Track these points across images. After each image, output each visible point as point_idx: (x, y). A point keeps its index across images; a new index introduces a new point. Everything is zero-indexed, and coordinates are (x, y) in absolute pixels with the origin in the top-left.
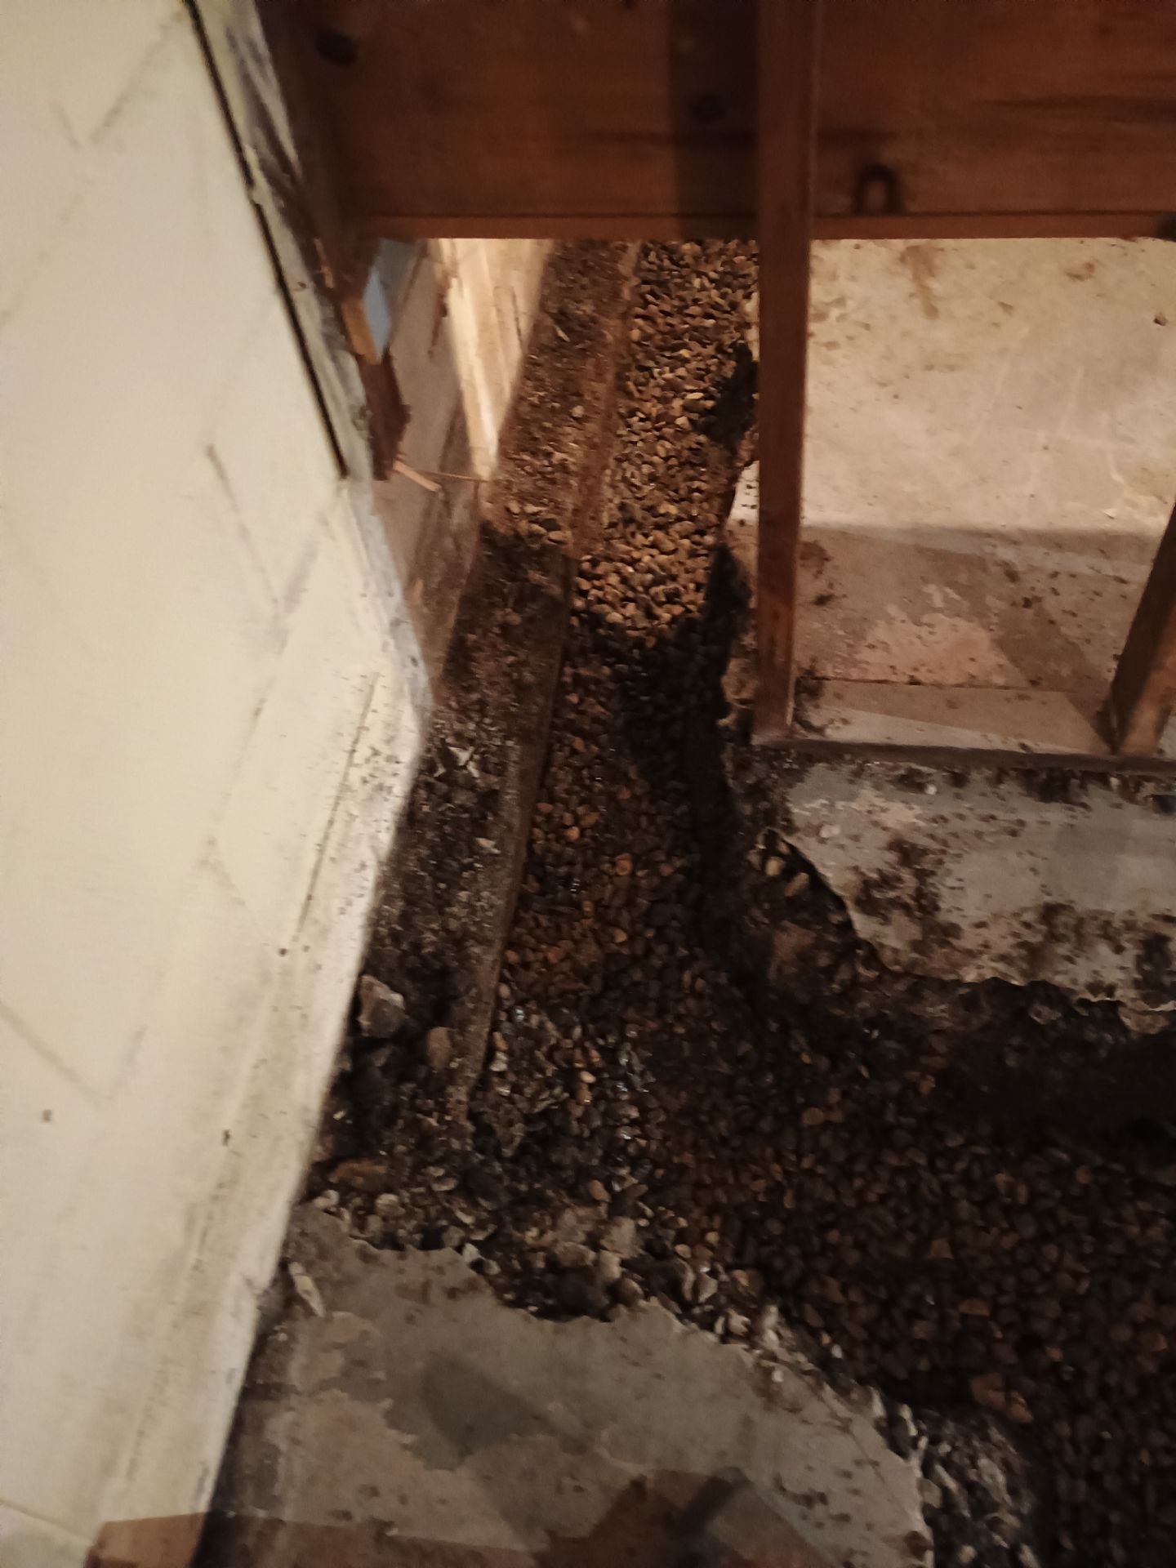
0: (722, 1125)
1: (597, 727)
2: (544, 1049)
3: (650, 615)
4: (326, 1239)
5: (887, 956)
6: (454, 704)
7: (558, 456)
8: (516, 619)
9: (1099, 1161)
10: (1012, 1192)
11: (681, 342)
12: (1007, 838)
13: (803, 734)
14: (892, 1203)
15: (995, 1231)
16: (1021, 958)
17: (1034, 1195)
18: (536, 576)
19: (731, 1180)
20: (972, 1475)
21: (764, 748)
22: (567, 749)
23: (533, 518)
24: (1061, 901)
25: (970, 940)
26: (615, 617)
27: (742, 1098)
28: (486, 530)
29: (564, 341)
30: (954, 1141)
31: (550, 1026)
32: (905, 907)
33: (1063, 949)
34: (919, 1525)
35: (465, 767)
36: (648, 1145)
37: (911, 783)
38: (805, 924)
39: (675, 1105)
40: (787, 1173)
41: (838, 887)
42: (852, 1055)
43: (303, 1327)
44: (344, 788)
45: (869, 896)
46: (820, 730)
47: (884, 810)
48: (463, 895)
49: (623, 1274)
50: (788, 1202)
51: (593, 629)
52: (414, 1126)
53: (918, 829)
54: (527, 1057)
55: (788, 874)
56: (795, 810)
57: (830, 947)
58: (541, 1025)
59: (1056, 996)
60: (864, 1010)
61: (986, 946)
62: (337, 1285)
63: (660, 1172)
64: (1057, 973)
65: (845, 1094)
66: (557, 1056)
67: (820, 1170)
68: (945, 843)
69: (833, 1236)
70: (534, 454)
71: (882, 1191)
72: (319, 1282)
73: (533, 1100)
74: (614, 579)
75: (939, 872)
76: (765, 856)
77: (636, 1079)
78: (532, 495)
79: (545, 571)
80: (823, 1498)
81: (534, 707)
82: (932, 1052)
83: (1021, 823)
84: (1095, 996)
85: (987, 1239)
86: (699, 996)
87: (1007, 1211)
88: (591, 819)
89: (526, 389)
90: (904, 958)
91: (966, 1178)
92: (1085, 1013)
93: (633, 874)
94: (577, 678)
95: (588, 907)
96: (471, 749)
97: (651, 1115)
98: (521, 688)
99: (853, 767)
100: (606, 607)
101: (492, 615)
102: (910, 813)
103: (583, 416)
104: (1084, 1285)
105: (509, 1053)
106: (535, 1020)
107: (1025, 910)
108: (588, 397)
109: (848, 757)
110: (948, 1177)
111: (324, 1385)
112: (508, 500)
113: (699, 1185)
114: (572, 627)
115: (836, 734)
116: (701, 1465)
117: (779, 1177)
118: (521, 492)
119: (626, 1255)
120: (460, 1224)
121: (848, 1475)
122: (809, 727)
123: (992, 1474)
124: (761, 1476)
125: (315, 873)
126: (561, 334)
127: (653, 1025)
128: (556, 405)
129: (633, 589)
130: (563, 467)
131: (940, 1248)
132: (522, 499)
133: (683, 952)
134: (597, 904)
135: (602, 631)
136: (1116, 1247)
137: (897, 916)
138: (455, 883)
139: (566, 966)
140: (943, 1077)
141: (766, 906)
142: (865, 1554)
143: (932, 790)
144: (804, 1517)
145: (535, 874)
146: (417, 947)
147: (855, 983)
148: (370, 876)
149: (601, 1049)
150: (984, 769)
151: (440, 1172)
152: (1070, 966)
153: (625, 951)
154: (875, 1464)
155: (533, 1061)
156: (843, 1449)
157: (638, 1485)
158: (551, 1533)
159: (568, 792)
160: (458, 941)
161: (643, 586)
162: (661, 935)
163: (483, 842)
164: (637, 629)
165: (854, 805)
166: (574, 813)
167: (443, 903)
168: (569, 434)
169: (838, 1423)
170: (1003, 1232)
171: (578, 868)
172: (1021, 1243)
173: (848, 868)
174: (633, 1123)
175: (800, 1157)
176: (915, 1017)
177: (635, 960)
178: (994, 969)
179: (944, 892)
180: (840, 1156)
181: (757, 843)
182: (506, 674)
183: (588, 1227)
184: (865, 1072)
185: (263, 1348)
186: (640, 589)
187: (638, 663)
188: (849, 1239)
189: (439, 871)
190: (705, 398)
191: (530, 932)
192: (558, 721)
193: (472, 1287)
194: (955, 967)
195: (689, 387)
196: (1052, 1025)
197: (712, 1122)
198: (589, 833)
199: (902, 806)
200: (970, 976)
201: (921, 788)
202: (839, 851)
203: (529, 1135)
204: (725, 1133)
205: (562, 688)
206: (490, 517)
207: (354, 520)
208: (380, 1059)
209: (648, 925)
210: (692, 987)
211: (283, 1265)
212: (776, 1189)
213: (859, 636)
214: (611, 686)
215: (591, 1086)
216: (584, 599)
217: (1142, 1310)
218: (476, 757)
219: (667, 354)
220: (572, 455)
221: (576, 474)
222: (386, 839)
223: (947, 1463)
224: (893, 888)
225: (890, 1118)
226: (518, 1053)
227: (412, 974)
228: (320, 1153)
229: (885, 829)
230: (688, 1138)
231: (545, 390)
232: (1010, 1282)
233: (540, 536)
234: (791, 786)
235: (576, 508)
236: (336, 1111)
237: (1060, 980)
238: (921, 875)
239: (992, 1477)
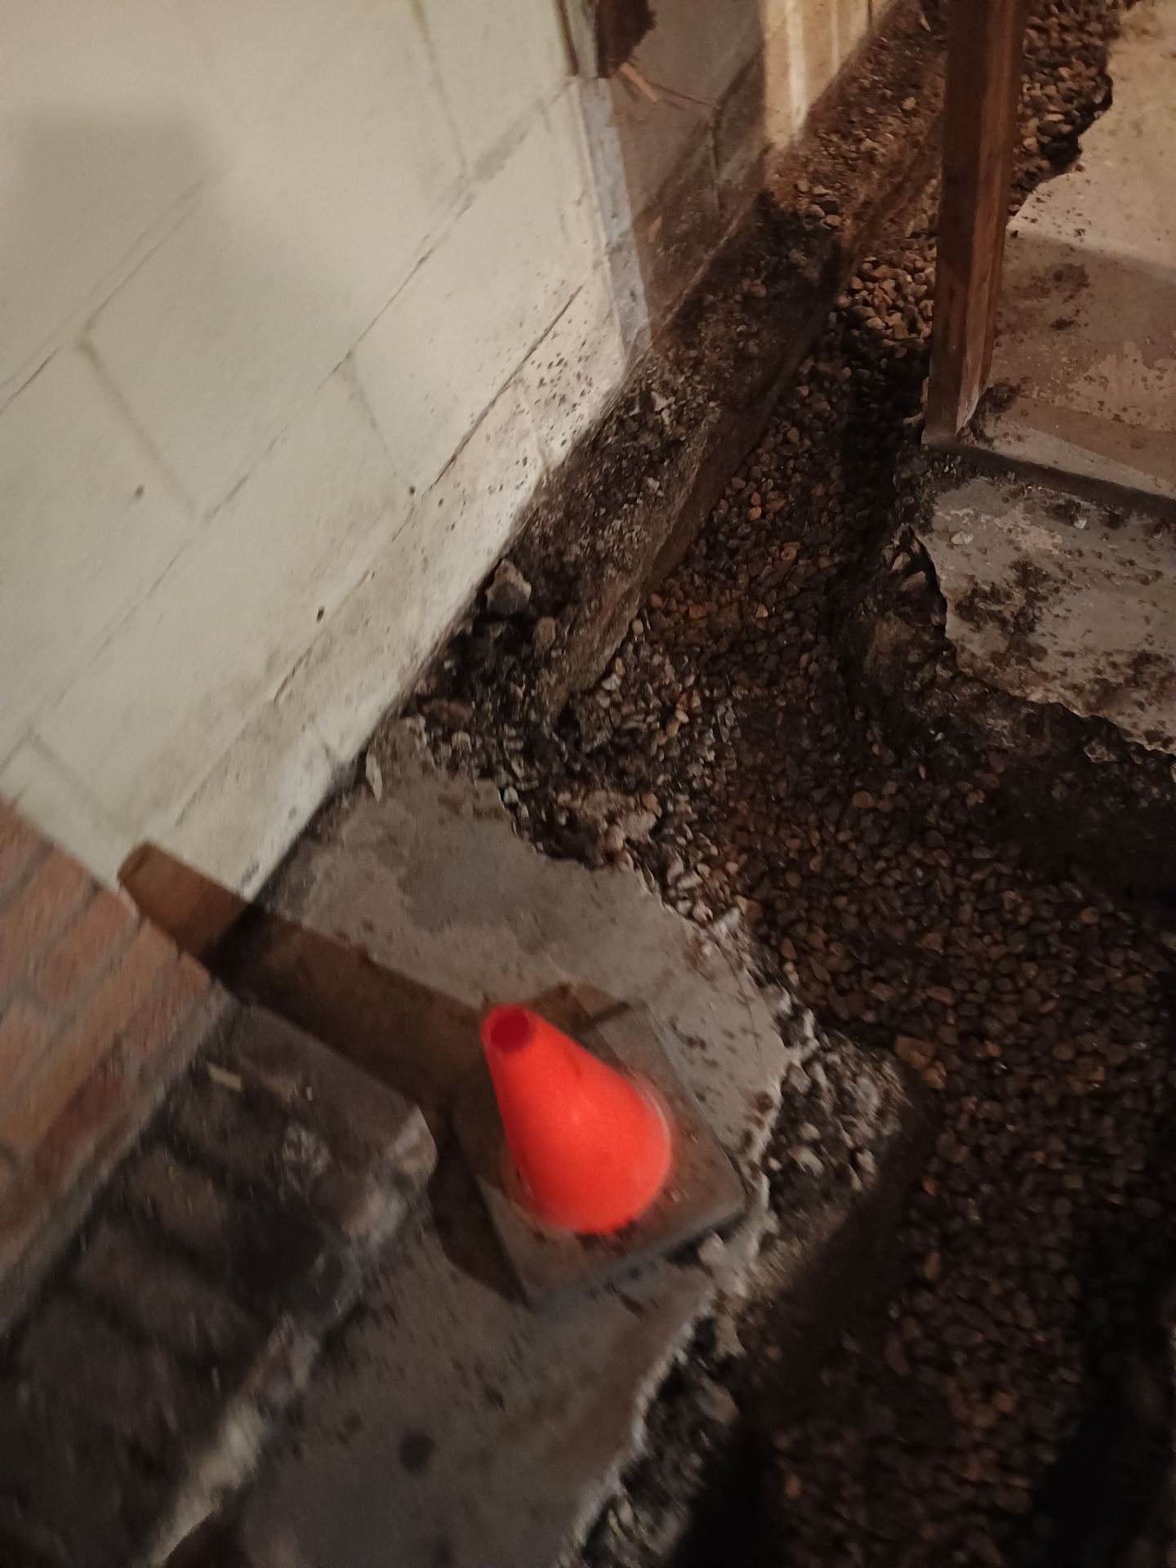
0: (783, 785)
1: (817, 423)
2: (656, 685)
3: (913, 328)
4: (403, 748)
5: (963, 658)
6: (670, 354)
7: (868, 143)
8: (762, 291)
9: (1110, 907)
10: (1015, 911)
11: (1067, 60)
12: (1136, 584)
13: (971, 440)
14: (902, 891)
15: (987, 939)
16: (1092, 692)
17: (1035, 919)
18: (797, 256)
19: (771, 832)
20: (848, 1085)
21: (932, 449)
22: (780, 437)
23: (816, 199)
24: (1162, 653)
25: (1049, 665)
26: (877, 322)
27: (808, 769)
28: (764, 201)
29: (924, 29)
30: (981, 854)
31: (668, 668)
32: (1003, 623)
33: (1139, 695)
34: (775, 1092)
35: (659, 413)
36: (713, 786)
37: (1065, 514)
38: (906, 618)
39: (748, 761)
40: (823, 842)
41: (947, 590)
42: (914, 753)
43: (363, 802)
44: (515, 380)
45: (972, 603)
46: (989, 441)
47: (1024, 532)
48: (617, 524)
49: (624, 848)
50: (815, 864)
51: (848, 328)
52: (503, 691)
53: (1050, 556)
54: (637, 686)
55: (909, 570)
56: (939, 513)
57: (923, 646)
58: (662, 666)
59: (1114, 736)
60: (931, 709)
61: (1064, 673)
62: (398, 782)
63: (713, 809)
64: (1121, 714)
65: (900, 790)
66: (664, 693)
67: (853, 846)
68: (1070, 576)
69: (842, 901)
70: (844, 137)
71: (899, 878)
72: (384, 776)
73: (625, 718)
74: (889, 285)
75: (1051, 599)
76: (897, 551)
77: (725, 731)
78: (826, 177)
79: (809, 253)
80: (703, 1045)
81: (749, 378)
82: (988, 769)
83: (1158, 574)
84: (1150, 743)
85: (978, 946)
86: (808, 678)
87: (1005, 925)
88: (779, 505)
89: (863, 70)
90: (978, 664)
91: (980, 889)
92: (1139, 762)
93: (796, 562)
94: (814, 375)
95: (742, 580)
96: (672, 399)
97: (724, 763)
98: (742, 359)
99: (1013, 487)
100: (870, 311)
101: (741, 282)
102: (1050, 541)
103: (914, 109)
104: (1049, 1006)
105: (624, 678)
106: (657, 660)
107: (1121, 652)
108: (926, 92)
109: (1012, 476)
110: (965, 883)
111: (363, 846)
112: (799, 177)
113: (743, 828)
114: (827, 322)
115: (1002, 448)
116: (617, 991)
117: (814, 843)
118: (816, 171)
119: (634, 836)
120: (511, 772)
121: (731, 1036)
122: (980, 436)
123: (869, 1093)
124: (660, 1013)
125: (466, 441)
126: (924, 21)
127: (757, 691)
128: (889, 93)
129: (905, 298)
130: (870, 156)
131: (933, 941)
132: (815, 179)
133: (810, 637)
134: (752, 579)
135: (856, 333)
136: (1094, 984)
137: (991, 627)
138: (614, 510)
139: (703, 624)
140: (993, 796)
141: (880, 597)
142: (719, 1094)
143: (1082, 523)
144: (682, 1052)
145: (708, 541)
146: (560, 554)
147: (933, 682)
148: (533, 476)
149: (704, 700)
150: (1145, 516)
151: (513, 732)
152: (1139, 711)
153: (760, 626)
154: (756, 1035)
155: (642, 689)
156: (736, 1017)
157: (564, 990)
158: (487, 999)
159: (764, 474)
160: (599, 561)
161: (915, 297)
162: (795, 621)
163: (651, 481)
164: (895, 340)
165: (997, 521)
166: (764, 495)
167: (597, 525)
168: (891, 125)
169: (741, 998)
170: (995, 943)
171: (749, 543)
172: (1007, 956)
173: (966, 576)
174: (707, 764)
175: (838, 830)
176: (976, 726)
177: (767, 635)
178: (1061, 695)
179: (1047, 617)
180: (874, 838)
181: (893, 537)
182: (731, 341)
183: (612, 807)
184: (922, 773)
185: (328, 807)
186: (911, 299)
187: (882, 372)
188: (854, 908)
189: (604, 498)
190: (1065, 122)
191: (682, 587)
192: (781, 408)
193: (495, 813)
194: (1023, 684)
195: (1052, 108)
196: (1105, 766)
197: (775, 782)
198: (770, 516)
199: (1044, 532)
200: (1036, 696)
201: (1072, 520)
202: (964, 559)
203: (611, 742)
204: (782, 795)
205: (796, 380)
206: (773, 188)
207: (580, 122)
208: (497, 631)
209: (789, 608)
210: (806, 669)
211: (362, 756)
212: (807, 852)
213: (1081, 365)
214: (846, 388)
215: (682, 726)
216: (851, 298)
217: (1092, 1042)
218: (673, 407)
219: (1046, 71)
220: (884, 146)
221: (881, 166)
222: (559, 452)
223: (828, 1069)
224: (999, 602)
225: (931, 818)
226: (631, 680)
227: (549, 574)
228: (421, 687)
229: (1018, 549)
230: (749, 791)
231: (884, 75)
232: (983, 985)
233: (819, 218)
234: (944, 490)
235: (868, 200)
236: (447, 658)
237: (1122, 721)
238: (1032, 598)
239: (867, 1096)
